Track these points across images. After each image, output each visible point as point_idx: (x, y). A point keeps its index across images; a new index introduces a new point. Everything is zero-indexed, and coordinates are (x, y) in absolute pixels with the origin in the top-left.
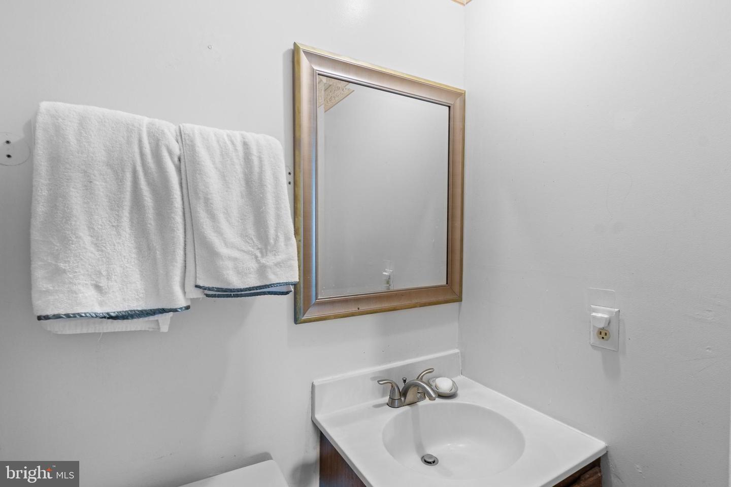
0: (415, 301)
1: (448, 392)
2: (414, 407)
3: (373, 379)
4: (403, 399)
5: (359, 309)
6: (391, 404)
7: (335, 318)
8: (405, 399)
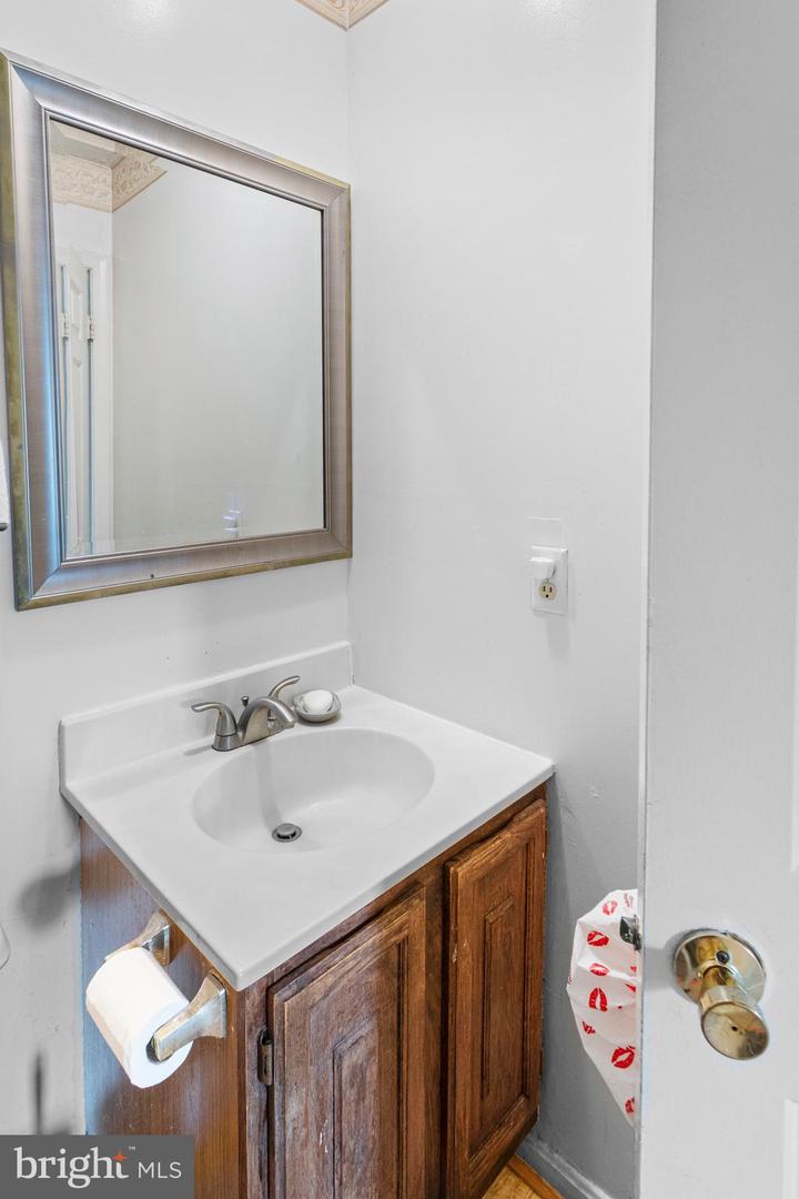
0: (263, 559)
1: (325, 712)
2: (261, 746)
3: (184, 704)
4: (240, 734)
5: (152, 576)
6: (220, 746)
7: (102, 596)
8: (245, 733)
